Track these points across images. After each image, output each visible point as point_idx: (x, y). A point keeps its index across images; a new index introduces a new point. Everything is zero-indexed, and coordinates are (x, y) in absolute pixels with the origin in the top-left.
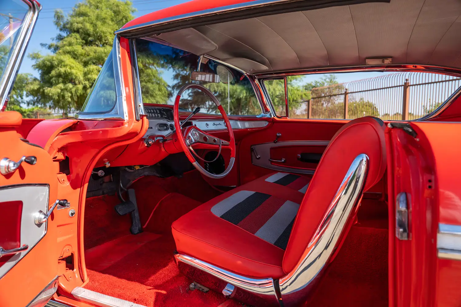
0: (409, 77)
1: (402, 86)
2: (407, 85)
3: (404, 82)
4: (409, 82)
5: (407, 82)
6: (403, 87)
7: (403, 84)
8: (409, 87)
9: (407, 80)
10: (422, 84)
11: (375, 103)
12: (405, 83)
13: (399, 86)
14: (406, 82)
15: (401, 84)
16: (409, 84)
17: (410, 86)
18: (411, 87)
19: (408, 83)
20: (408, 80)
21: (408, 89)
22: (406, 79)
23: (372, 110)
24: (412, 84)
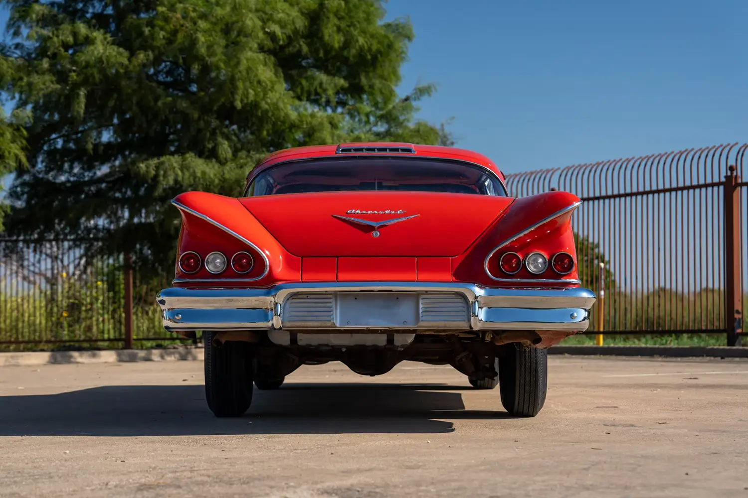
0: (737, 160)
1: (718, 184)
2: (734, 183)
3: (723, 174)
4: (739, 174)
5: (732, 173)
6: (722, 188)
7: (723, 179)
9: (732, 169)
11: (596, 241)
12: (726, 177)
13: (713, 185)
14: (729, 173)
15: (716, 180)
16: (739, 181)
19: (736, 177)
20: (736, 168)
21: (736, 195)
23: (587, 267)
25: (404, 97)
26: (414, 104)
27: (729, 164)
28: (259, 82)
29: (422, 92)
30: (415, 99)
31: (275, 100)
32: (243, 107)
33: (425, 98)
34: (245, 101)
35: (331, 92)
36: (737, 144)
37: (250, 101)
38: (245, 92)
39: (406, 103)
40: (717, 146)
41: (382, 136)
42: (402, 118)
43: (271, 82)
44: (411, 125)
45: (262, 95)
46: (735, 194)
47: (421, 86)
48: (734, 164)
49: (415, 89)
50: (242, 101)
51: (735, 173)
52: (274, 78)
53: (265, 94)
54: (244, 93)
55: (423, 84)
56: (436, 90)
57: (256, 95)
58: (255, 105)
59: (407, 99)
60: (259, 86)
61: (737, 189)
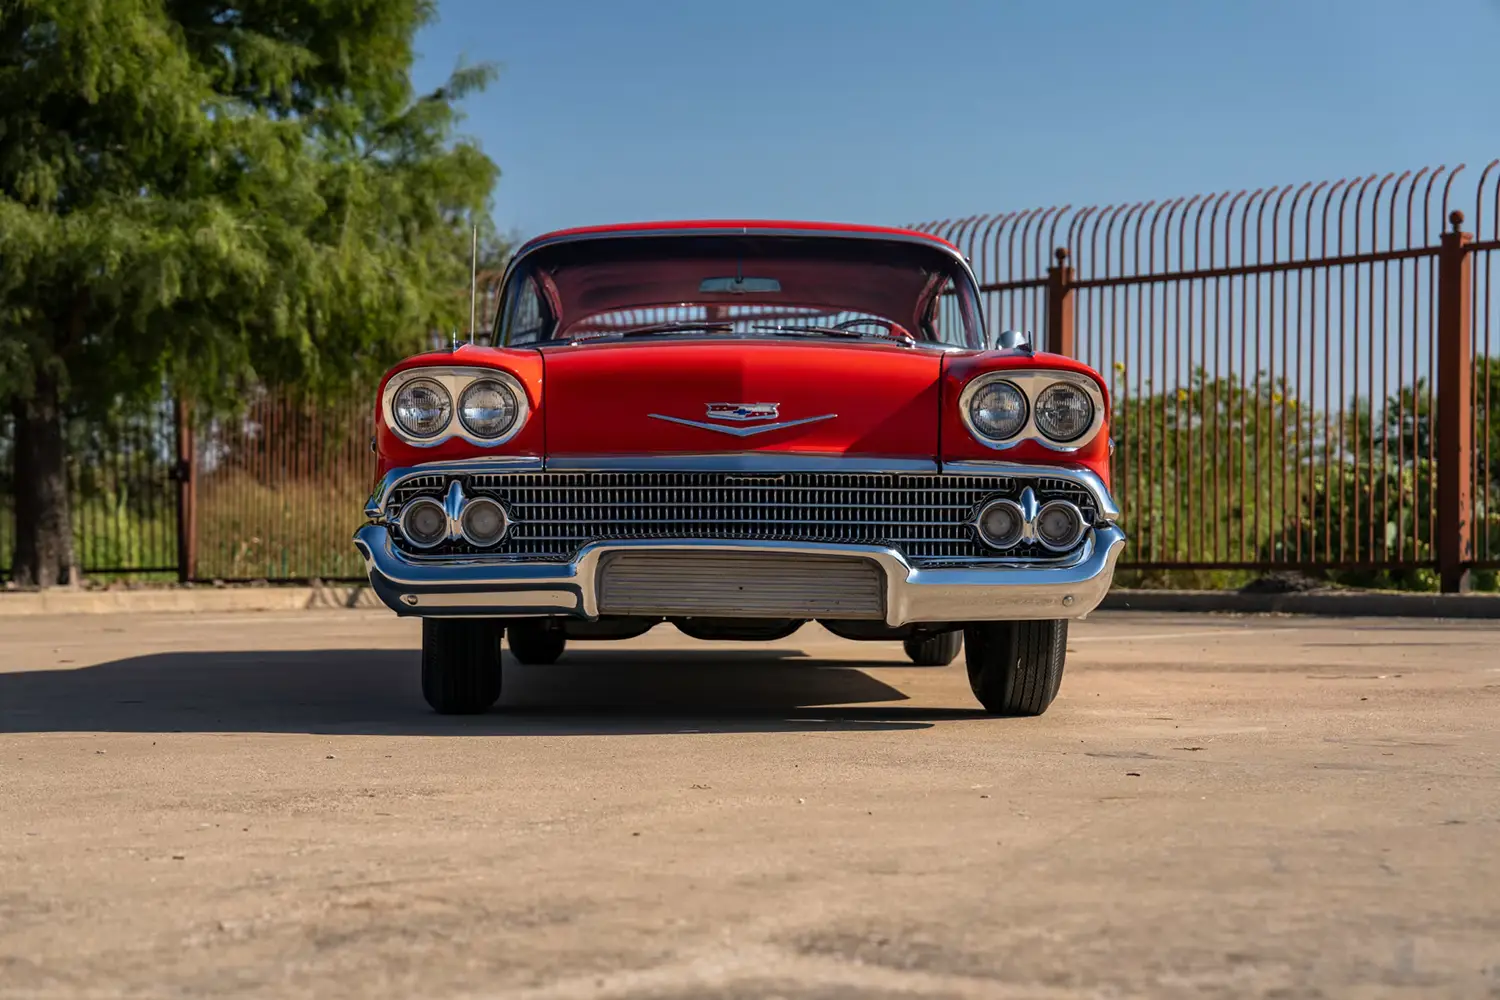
0: (1070, 236)
1: (1035, 284)
2: (1064, 283)
3: (1045, 264)
4: (1074, 265)
5: (1061, 263)
6: (1041, 290)
7: (1044, 275)
8: (1073, 292)
9: (1060, 254)
10: (1139, 280)
12: (1051, 270)
13: (1024, 284)
14: (1055, 263)
16: (1074, 278)
17: (1080, 285)
18: (1084, 292)
19: (1069, 270)
20: (1069, 253)
22: (1055, 247)
24: (1086, 276)
25: (431, 90)
26: (454, 105)
27: (1056, 247)
28: (135, 49)
29: (466, 81)
30: (452, 97)
31: (168, 91)
32: (100, 100)
33: (473, 95)
34: (106, 88)
35: (282, 77)
36: (1068, 207)
37: (116, 90)
38: (107, 71)
39: (438, 103)
40: (1033, 210)
41: (390, 169)
42: (429, 133)
43: (161, 50)
44: (447, 148)
45: (139, 76)
46: (1065, 302)
47: (465, 68)
48: (1064, 245)
49: (455, 75)
50: (98, 88)
51: (1066, 263)
52: (166, 41)
53: (147, 76)
54: (102, 71)
55: (471, 64)
56: (496, 77)
57: (128, 76)
58: (126, 98)
59: (439, 95)
60: (134, 56)
61: (1069, 295)
